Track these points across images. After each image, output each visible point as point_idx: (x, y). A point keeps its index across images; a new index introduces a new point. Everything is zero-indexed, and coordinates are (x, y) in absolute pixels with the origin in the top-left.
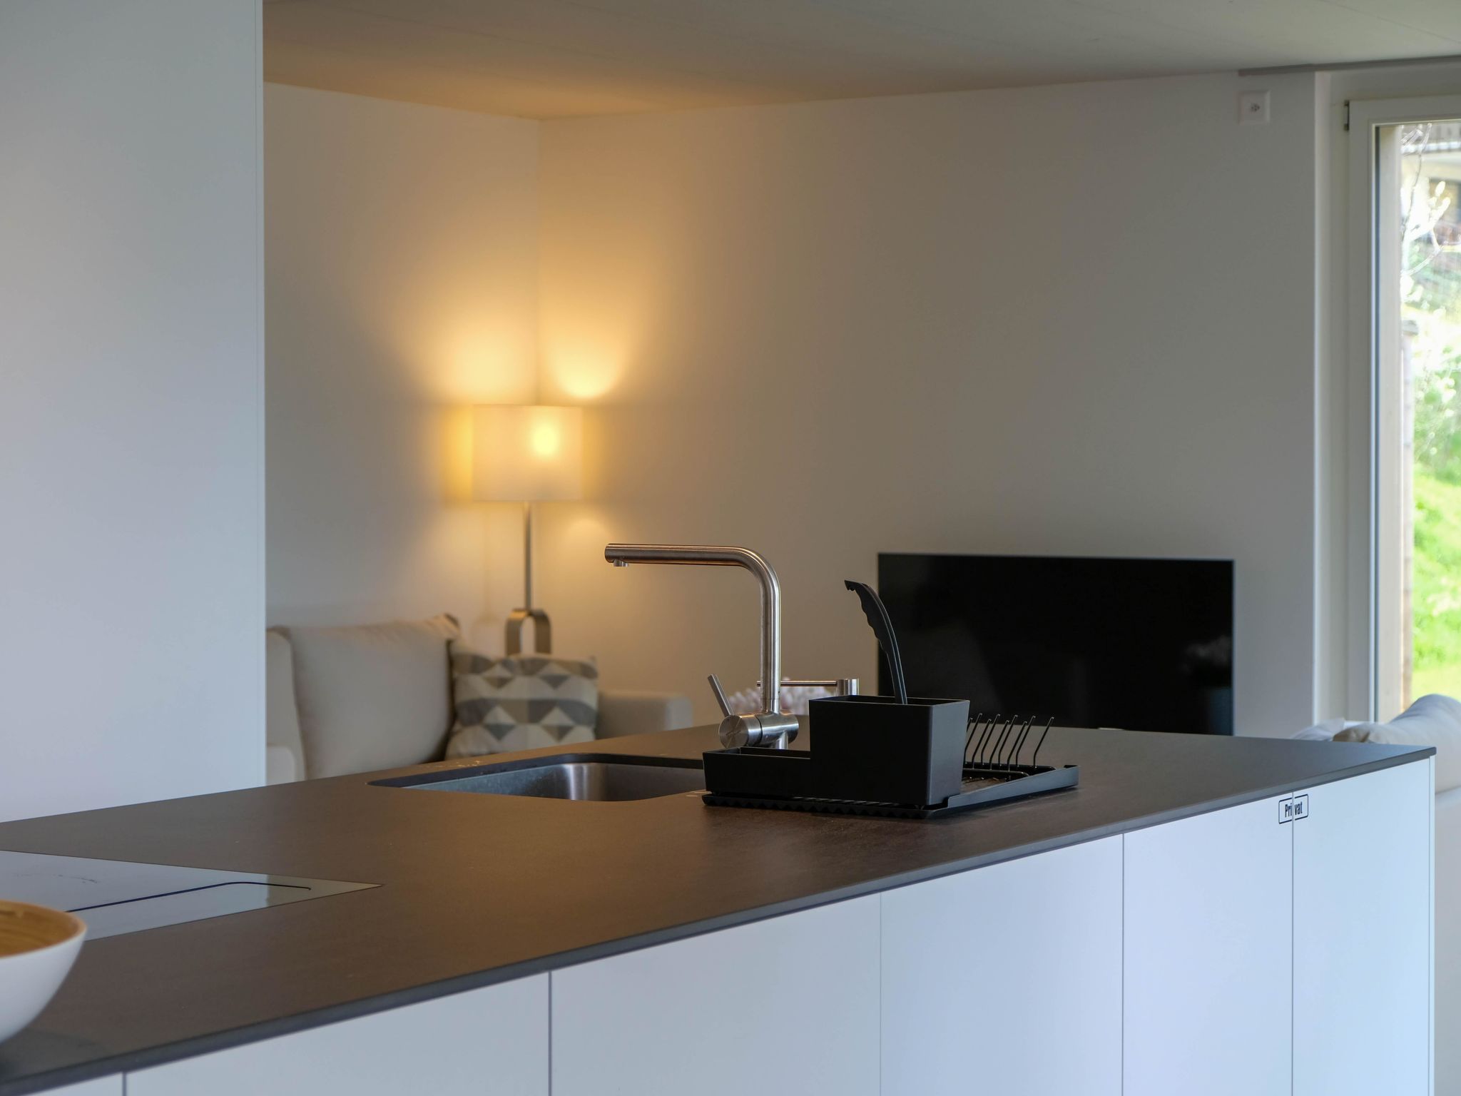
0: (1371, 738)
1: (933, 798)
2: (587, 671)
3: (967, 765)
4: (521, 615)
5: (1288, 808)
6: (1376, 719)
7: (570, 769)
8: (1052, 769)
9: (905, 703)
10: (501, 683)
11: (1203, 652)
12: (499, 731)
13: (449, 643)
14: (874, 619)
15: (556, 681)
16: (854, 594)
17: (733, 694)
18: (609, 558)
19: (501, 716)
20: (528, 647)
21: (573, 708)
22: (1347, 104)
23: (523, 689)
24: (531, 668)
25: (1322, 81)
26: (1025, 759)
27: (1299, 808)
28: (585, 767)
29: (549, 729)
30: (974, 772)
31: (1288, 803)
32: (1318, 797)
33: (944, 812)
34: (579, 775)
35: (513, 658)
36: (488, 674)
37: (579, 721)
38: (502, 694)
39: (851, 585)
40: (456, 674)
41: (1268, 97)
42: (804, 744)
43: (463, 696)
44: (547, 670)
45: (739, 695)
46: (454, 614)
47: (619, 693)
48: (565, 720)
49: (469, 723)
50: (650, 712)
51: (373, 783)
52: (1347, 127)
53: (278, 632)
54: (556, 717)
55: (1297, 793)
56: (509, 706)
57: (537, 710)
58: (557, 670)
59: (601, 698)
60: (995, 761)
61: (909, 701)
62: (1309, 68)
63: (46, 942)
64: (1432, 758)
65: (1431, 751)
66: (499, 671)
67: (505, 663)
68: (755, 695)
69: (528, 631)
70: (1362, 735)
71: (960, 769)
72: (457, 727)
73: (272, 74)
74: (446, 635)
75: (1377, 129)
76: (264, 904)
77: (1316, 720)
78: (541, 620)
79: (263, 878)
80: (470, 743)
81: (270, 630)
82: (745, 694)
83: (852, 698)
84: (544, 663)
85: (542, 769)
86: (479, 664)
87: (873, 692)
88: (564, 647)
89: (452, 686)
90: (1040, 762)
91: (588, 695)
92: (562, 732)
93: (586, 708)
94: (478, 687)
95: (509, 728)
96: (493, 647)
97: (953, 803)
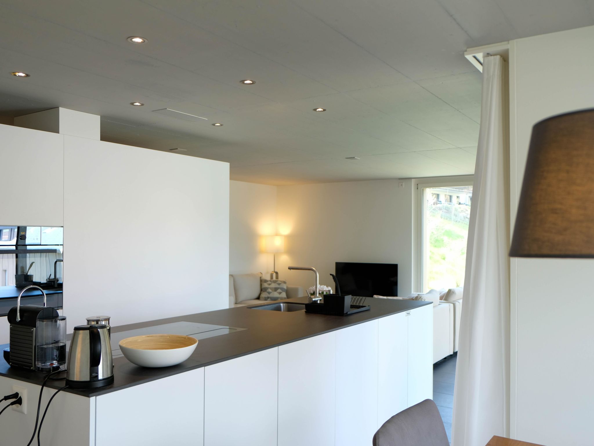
0: (422, 297)
1: (345, 312)
2: (285, 282)
3: (351, 305)
4: (273, 272)
5: (407, 313)
6: (423, 292)
7: (282, 304)
8: (366, 306)
9: (340, 295)
10: (270, 284)
11: (392, 279)
12: (269, 293)
13: (261, 277)
14: (335, 281)
15: (279, 284)
16: (331, 276)
17: (310, 287)
18: (289, 269)
19: (270, 290)
20: (274, 278)
21: (282, 289)
22: (418, 185)
23: (273, 285)
24: (275, 282)
25: (413, 180)
26: (361, 305)
27: (409, 313)
28: (284, 304)
29: (278, 293)
30: (352, 307)
31: (407, 312)
32: (412, 311)
33: (347, 315)
34: (283, 305)
35: (272, 280)
36: (268, 283)
37: (283, 291)
38: (270, 286)
39: (331, 275)
40: (262, 283)
41: (404, 183)
42: (322, 302)
43: (263, 287)
44: (278, 282)
45: (311, 287)
46: (262, 272)
47: (290, 286)
48: (281, 291)
49: (264, 291)
50: (296, 290)
51: (247, 308)
52: (418, 188)
53: (231, 276)
54: (279, 291)
55: (409, 311)
56: (271, 288)
57: (276, 289)
58: (280, 282)
59: (287, 287)
60: (356, 305)
61: (341, 295)
62: (411, 178)
63: (193, 344)
64: (432, 304)
65: (432, 303)
66: (269, 282)
67: (270, 281)
68: (314, 288)
69: (274, 275)
70: (420, 297)
71: (350, 306)
72: (262, 292)
73: (231, 179)
74: (260, 276)
75: (423, 189)
76: (228, 333)
77: (412, 293)
78: (277, 273)
79: (228, 327)
80: (264, 295)
81: (230, 275)
82: (312, 287)
83: (331, 294)
84: (277, 281)
85: (277, 305)
86: (266, 281)
87: (334, 293)
88: (281, 278)
89: (261, 285)
90: (364, 305)
91: (285, 287)
92: (280, 293)
93: (284, 289)
94: (265, 285)
95: (271, 292)
96: (268, 278)
97: (348, 313)
